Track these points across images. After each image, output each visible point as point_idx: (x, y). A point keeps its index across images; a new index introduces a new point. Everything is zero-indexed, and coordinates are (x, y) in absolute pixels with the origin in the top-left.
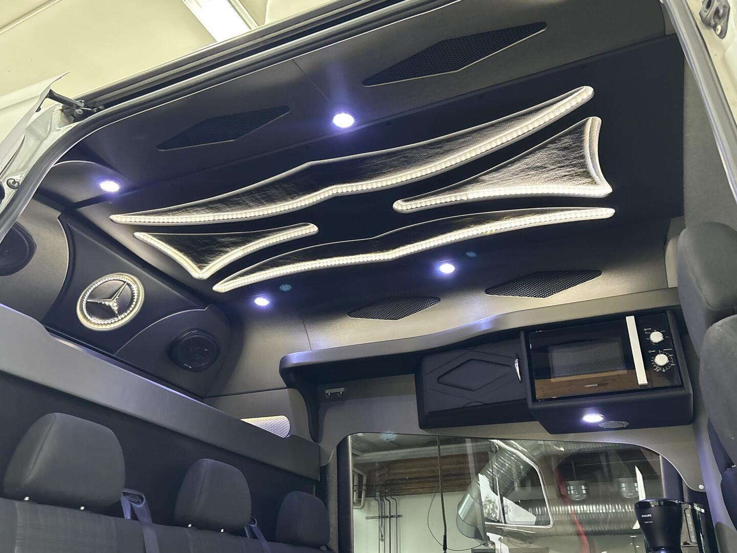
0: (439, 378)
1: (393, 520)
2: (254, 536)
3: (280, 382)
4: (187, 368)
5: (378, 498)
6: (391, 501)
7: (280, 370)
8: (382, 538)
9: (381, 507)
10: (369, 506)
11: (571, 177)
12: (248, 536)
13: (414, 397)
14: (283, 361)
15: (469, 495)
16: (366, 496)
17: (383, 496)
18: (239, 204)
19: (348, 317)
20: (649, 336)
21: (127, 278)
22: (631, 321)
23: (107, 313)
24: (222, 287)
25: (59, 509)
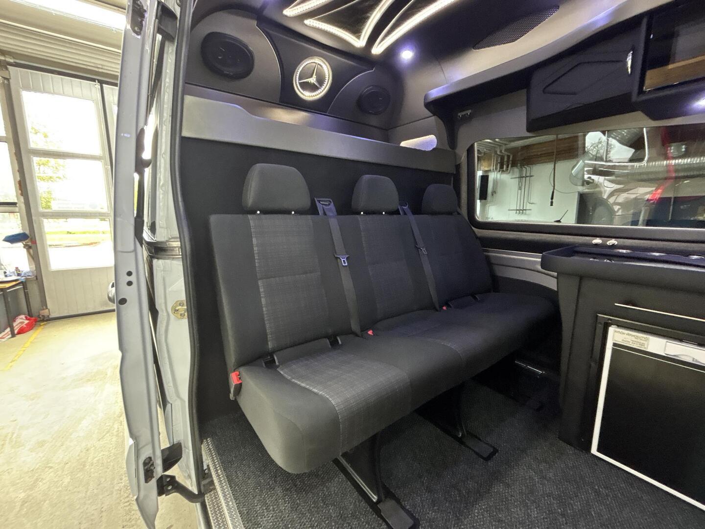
0: (545, 88)
1: (528, 178)
2: (405, 214)
3: (427, 113)
4: (370, 113)
5: (519, 167)
6: (527, 168)
7: (424, 104)
8: (520, 188)
9: (521, 171)
10: (513, 171)
12: (401, 214)
13: (525, 108)
14: (426, 97)
15: (581, 161)
16: (512, 167)
17: (522, 165)
19: (473, 50)
21: (317, 60)
25: (275, 216)
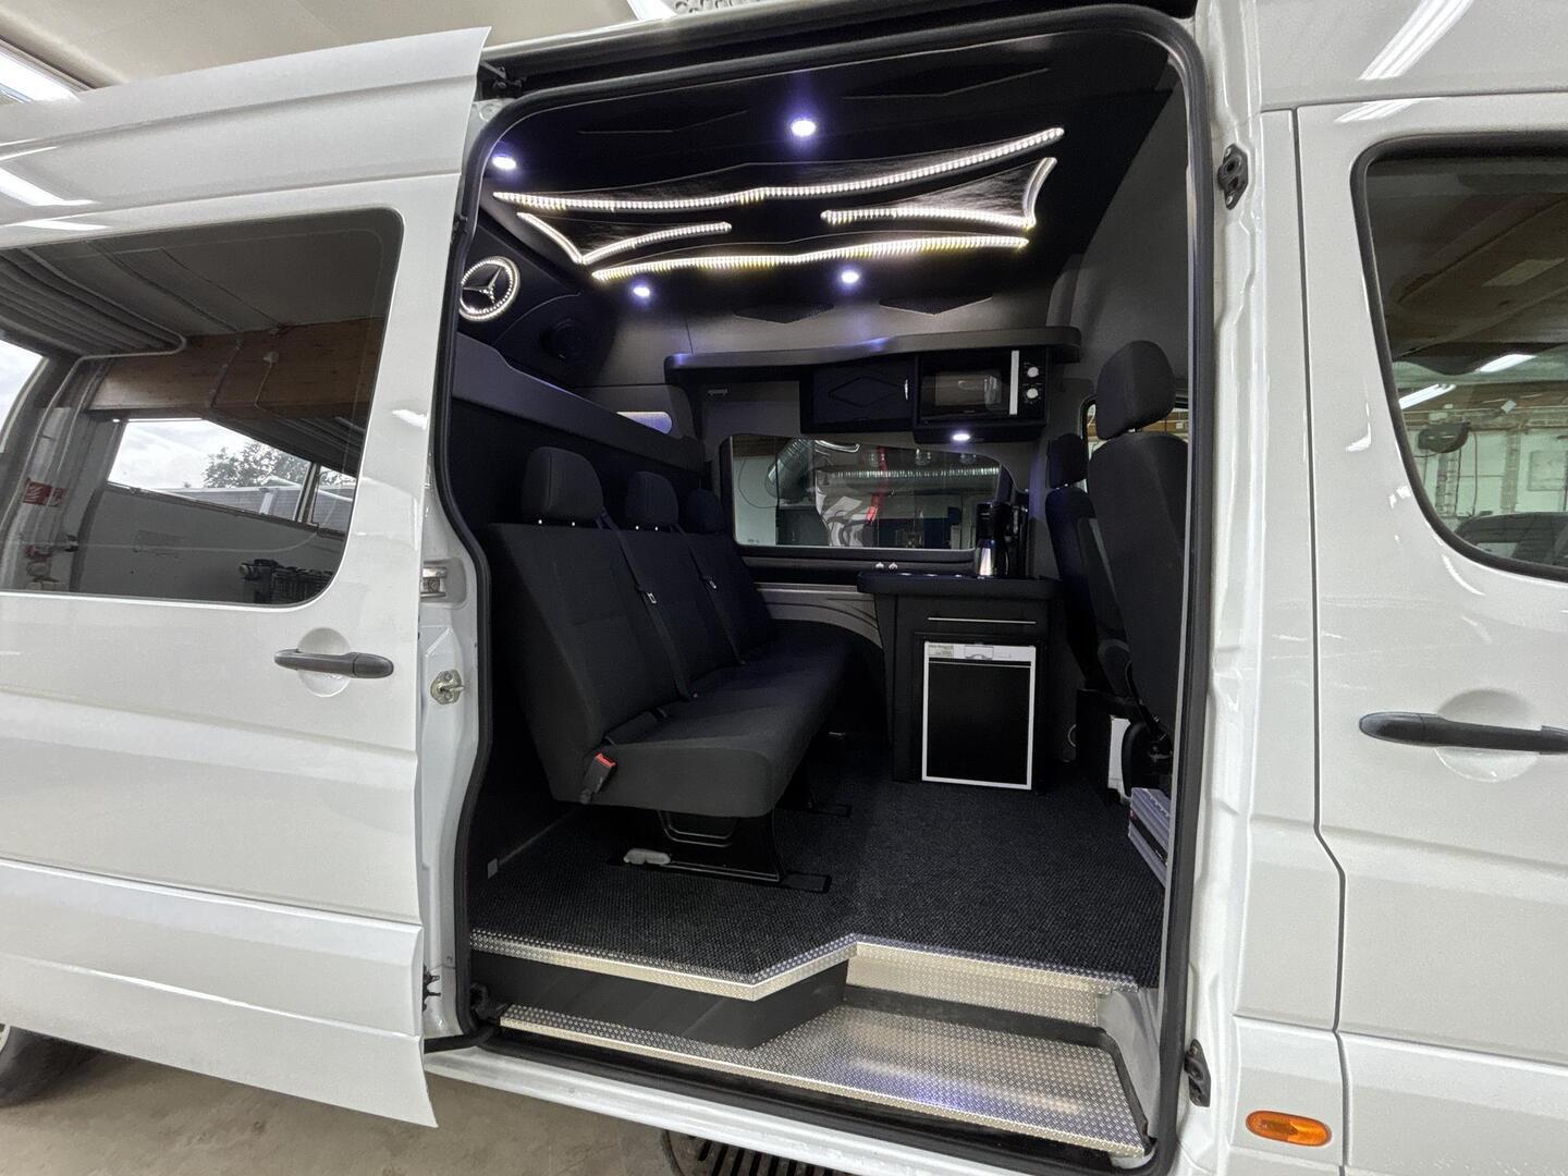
0: (830, 392)
4: (559, 358)
7: (664, 369)
11: (1003, 207)
13: (797, 404)
14: (669, 360)
18: (650, 195)
19: (734, 315)
20: (1027, 370)
21: (502, 261)
22: (1015, 355)
23: (483, 302)
24: (601, 275)
